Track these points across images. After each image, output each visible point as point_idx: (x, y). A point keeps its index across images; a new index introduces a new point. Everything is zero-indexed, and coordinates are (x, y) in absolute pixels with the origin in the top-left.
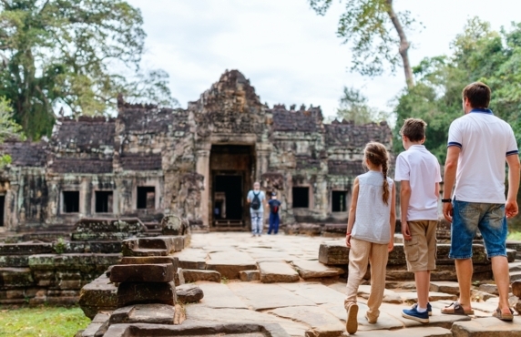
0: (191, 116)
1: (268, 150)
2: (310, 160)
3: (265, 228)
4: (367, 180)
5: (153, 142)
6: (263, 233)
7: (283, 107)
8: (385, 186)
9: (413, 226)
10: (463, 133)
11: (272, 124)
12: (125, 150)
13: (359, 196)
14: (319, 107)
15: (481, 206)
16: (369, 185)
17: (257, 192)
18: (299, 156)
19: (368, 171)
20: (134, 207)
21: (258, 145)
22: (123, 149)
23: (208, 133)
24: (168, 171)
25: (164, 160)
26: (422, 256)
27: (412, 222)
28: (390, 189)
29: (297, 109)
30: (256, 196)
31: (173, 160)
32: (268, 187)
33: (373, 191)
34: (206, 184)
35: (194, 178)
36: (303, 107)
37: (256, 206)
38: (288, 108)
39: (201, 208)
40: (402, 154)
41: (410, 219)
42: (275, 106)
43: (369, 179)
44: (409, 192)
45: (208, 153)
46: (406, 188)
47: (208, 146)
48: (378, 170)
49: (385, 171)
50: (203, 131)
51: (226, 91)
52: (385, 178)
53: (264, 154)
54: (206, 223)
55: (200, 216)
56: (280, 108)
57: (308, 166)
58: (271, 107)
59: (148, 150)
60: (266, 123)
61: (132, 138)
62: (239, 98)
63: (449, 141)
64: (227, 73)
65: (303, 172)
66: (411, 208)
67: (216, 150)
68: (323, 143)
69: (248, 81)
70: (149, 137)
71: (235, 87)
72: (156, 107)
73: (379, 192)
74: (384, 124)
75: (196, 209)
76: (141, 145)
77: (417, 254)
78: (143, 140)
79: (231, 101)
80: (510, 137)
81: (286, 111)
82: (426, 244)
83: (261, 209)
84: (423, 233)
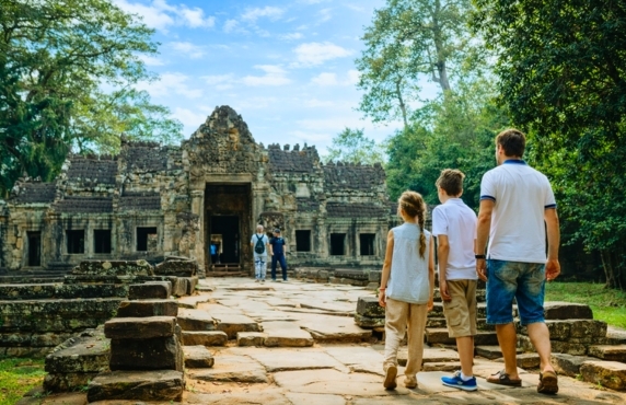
0: (185, 154)
1: (265, 189)
2: (310, 203)
3: (268, 273)
4: (403, 233)
5: (155, 181)
6: (266, 278)
7: (277, 147)
8: (422, 241)
9: (451, 285)
10: (496, 186)
11: (267, 162)
12: (127, 189)
13: (395, 251)
14: (314, 147)
15: (519, 266)
16: (404, 238)
17: (259, 234)
18: (298, 198)
19: (403, 222)
20: (134, 250)
21: (253, 184)
22: (124, 188)
23: (203, 173)
24: (168, 211)
25: (163, 200)
26: (464, 320)
27: (451, 281)
28: (427, 242)
29: (291, 149)
30: (260, 240)
31: (172, 200)
32: (269, 228)
33: (409, 246)
34: (200, 225)
35: (189, 218)
36: (297, 147)
37: (260, 250)
38: (282, 149)
39: (196, 251)
40: (438, 207)
41: (449, 278)
42: (269, 146)
43: (404, 232)
44: (447, 248)
45: (203, 193)
46: (445, 244)
47: (203, 185)
48: (414, 221)
49: (421, 222)
50: (197, 170)
51: (218, 128)
52: (422, 230)
53: (260, 193)
54: (202, 267)
55: (195, 259)
56: (274, 148)
57: (309, 209)
58: (266, 147)
59: (150, 190)
60: (261, 161)
61: (134, 177)
62: (232, 136)
63: (482, 194)
64: (218, 110)
65: (304, 215)
66: (449, 266)
67: (211, 190)
68: (321, 185)
69: (240, 117)
70: (150, 175)
71: (226, 124)
72: (158, 145)
73: (415, 246)
74: (377, 166)
75: (191, 251)
76: (142, 184)
77: (459, 317)
78: (145, 178)
79: (223, 139)
80: (547, 190)
81: (280, 152)
82: (466, 306)
83: (265, 254)
84: (463, 294)
